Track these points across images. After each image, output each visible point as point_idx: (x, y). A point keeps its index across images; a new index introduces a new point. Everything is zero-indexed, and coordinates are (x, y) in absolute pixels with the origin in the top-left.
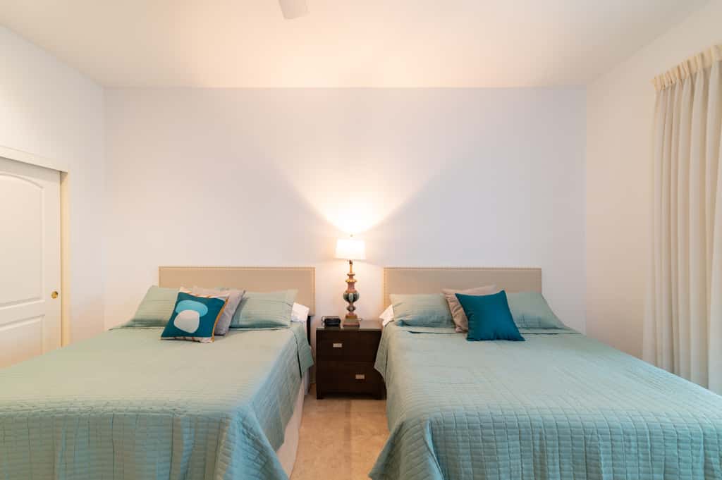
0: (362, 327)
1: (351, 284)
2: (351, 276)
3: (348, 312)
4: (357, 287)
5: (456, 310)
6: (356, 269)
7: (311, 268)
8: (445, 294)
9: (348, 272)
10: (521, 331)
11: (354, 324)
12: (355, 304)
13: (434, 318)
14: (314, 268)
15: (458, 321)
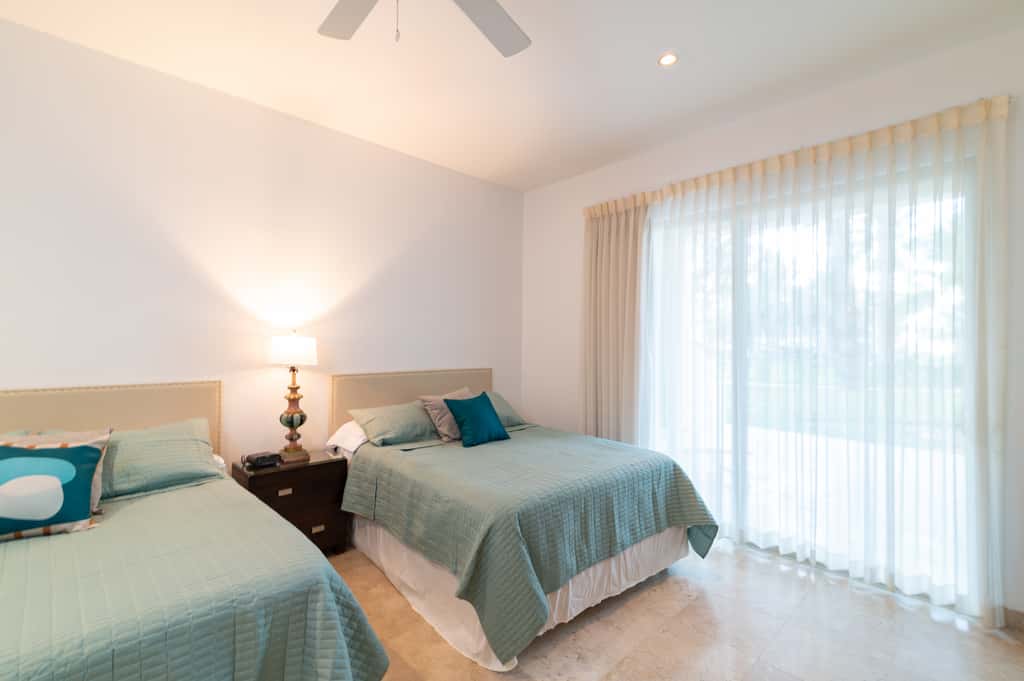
0: (313, 460)
1: (294, 402)
2: (294, 390)
3: (287, 443)
4: (302, 405)
5: (440, 419)
6: (301, 379)
7: (215, 382)
8: (424, 401)
9: (290, 384)
10: (507, 430)
11: (301, 458)
12: (299, 430)
13: (418, 431)
14: (220, 382)
15: (443, 430)
